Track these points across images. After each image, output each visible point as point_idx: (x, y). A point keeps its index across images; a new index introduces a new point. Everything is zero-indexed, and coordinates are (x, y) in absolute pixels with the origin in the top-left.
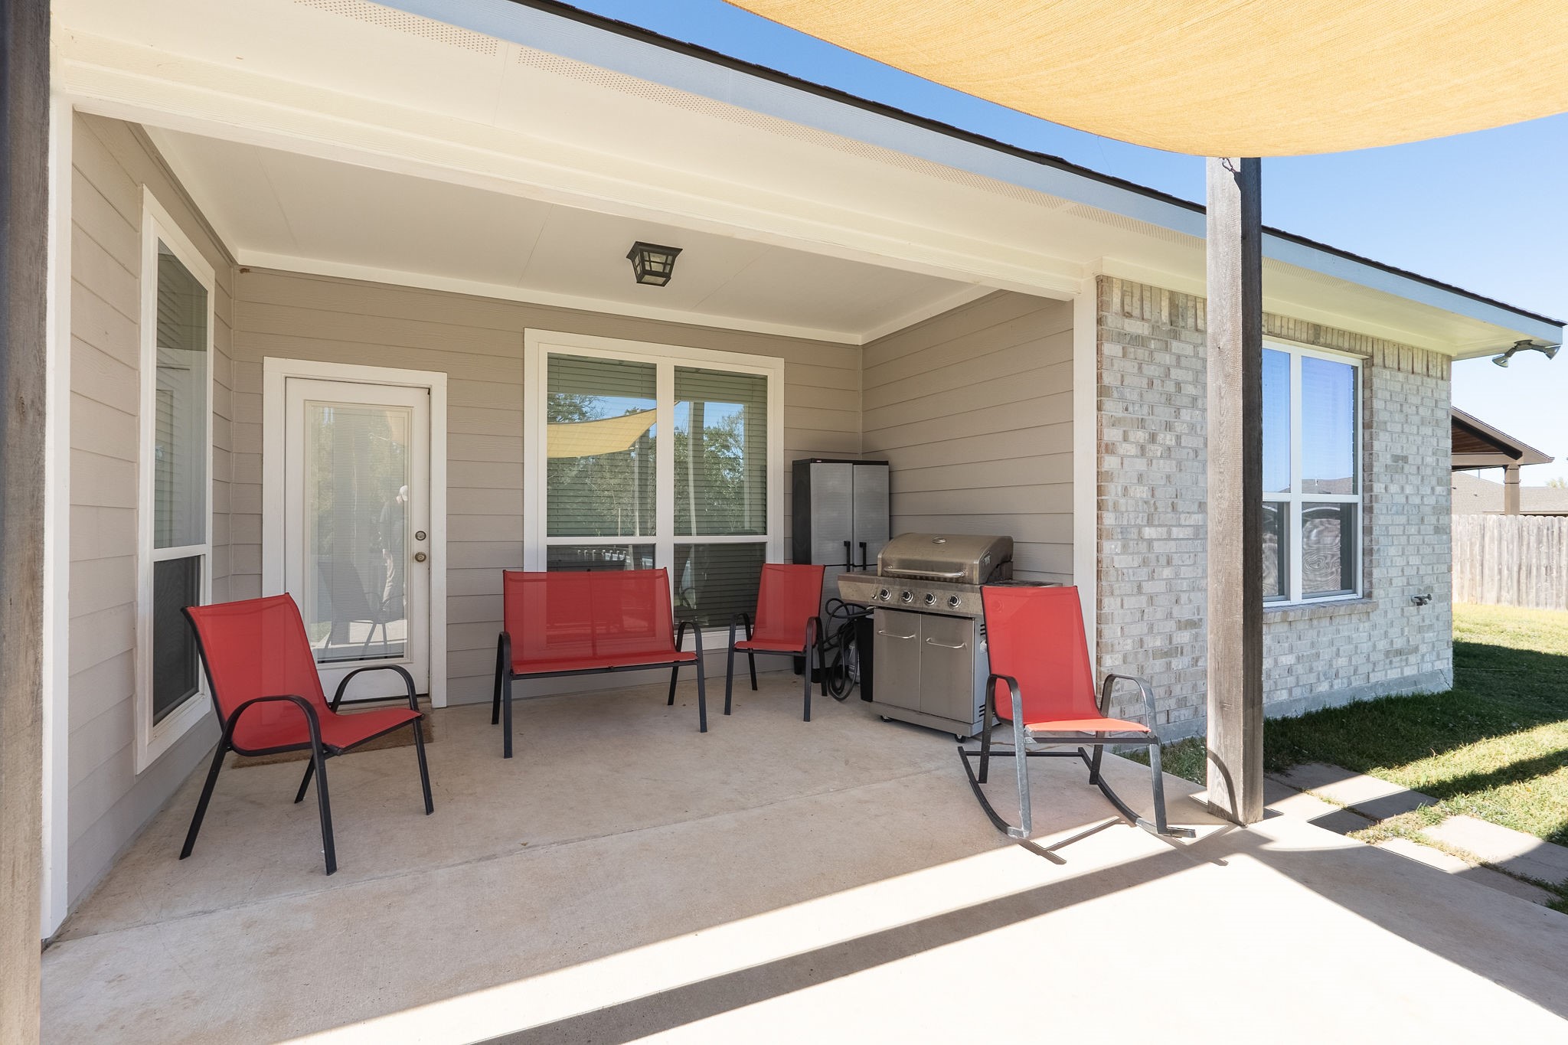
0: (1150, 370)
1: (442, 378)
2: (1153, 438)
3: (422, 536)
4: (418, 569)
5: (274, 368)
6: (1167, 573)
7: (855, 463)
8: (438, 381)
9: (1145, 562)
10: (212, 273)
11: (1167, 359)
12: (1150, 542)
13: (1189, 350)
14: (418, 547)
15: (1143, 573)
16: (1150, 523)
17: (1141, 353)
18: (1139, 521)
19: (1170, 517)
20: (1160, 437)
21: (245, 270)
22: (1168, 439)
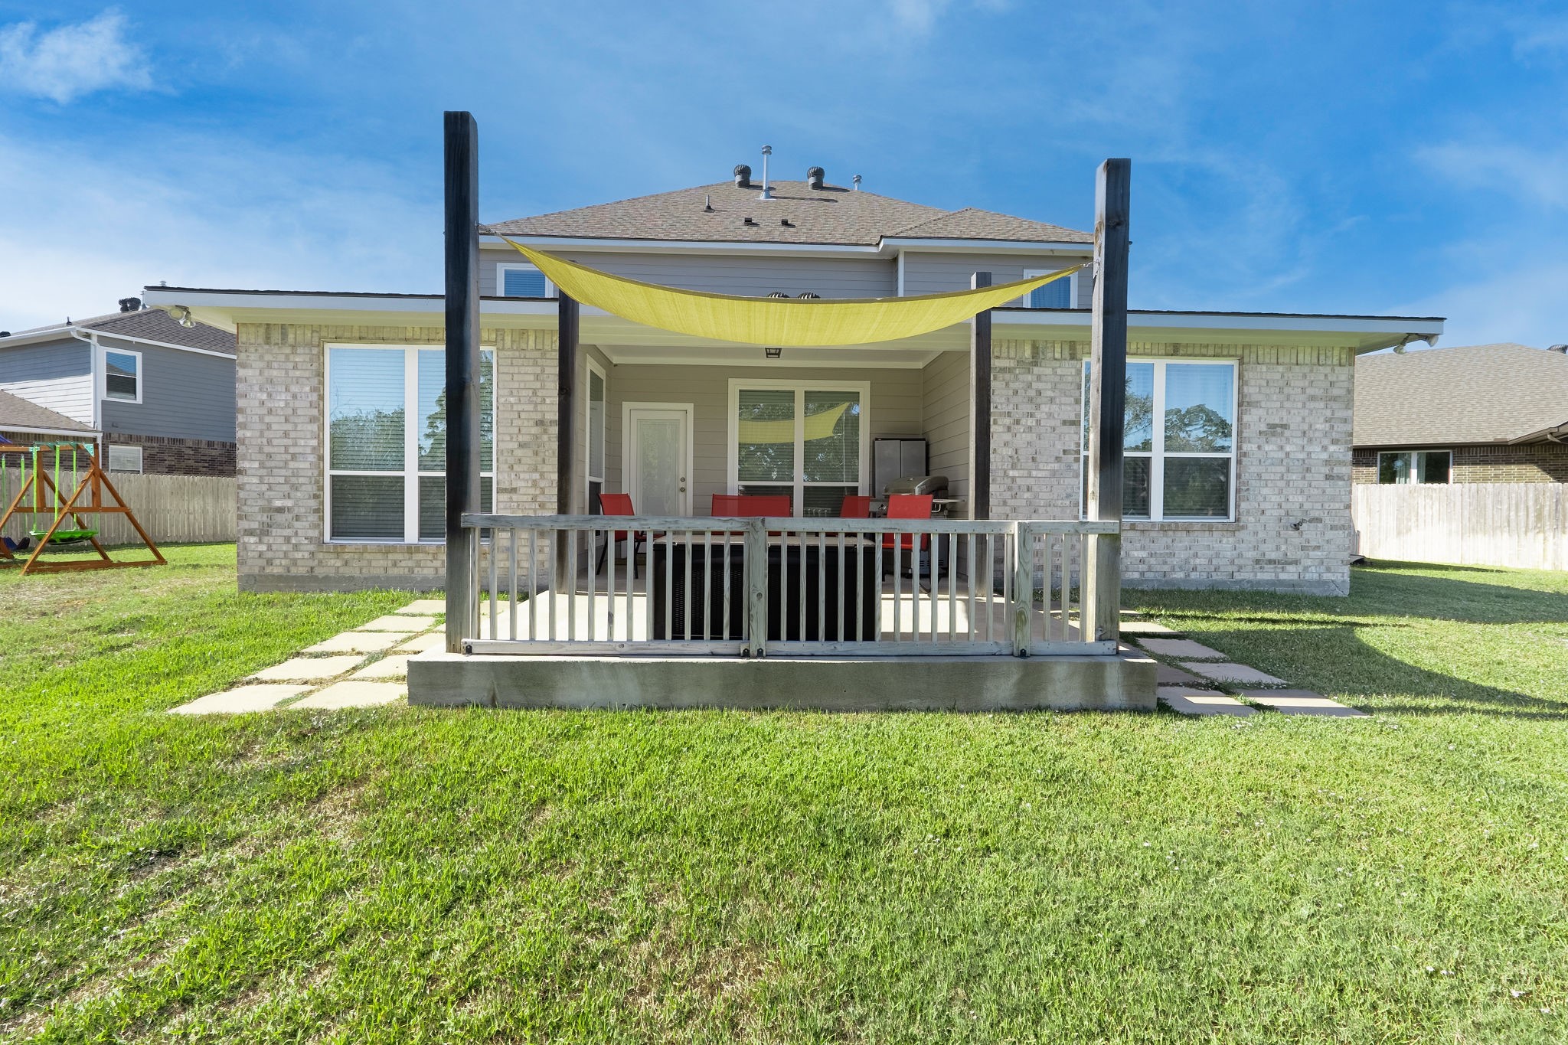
0: (1014, 385)
1: (692, 405)
2: (1017, 422)
3: (683, 480)
4: (681, 494)
5: (626, 406)
6: (1027, 495)
7: (902, 440)
8: (690, 407)
9: (1010, 489)
10: (604, 371)
11: (1029, 378)
12: (1013, 479)
13: (1049, 371)
14: (682, 485)
15: (1008, 495)
16: (1014, 467)
17: (1007, 376)
18: (1005, 467)
19: (1031, 464)
20: (1023, 421)
21: (616, 365)
22: (1031, 422)
